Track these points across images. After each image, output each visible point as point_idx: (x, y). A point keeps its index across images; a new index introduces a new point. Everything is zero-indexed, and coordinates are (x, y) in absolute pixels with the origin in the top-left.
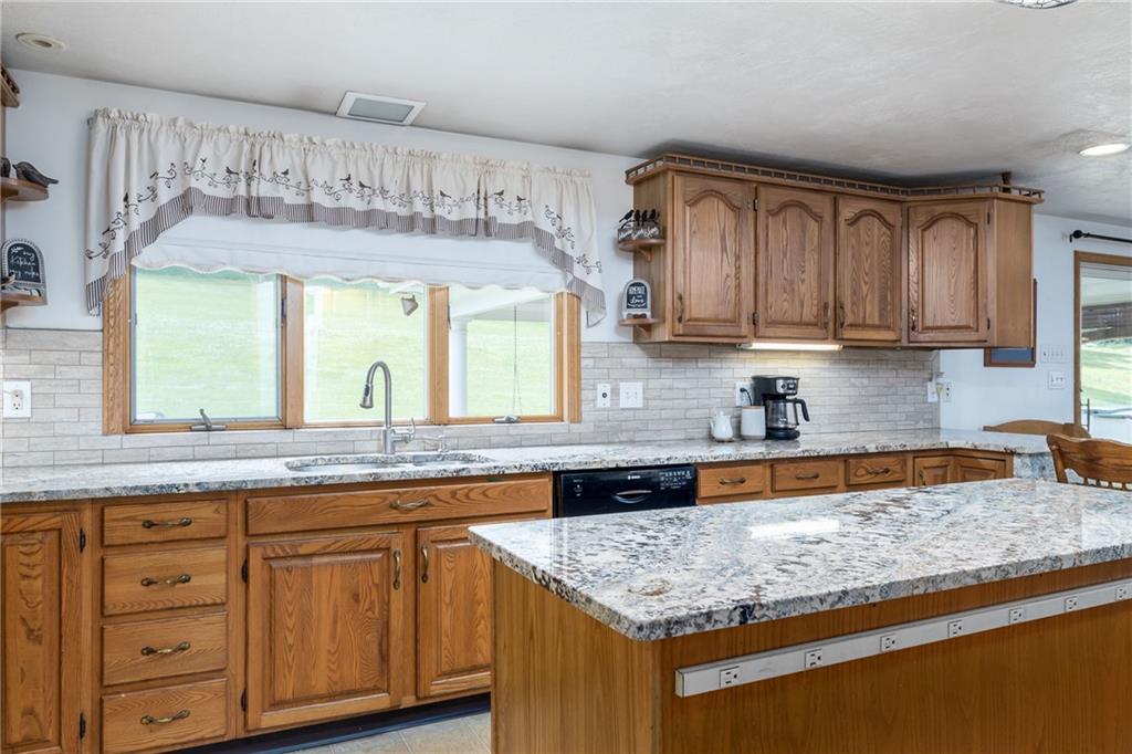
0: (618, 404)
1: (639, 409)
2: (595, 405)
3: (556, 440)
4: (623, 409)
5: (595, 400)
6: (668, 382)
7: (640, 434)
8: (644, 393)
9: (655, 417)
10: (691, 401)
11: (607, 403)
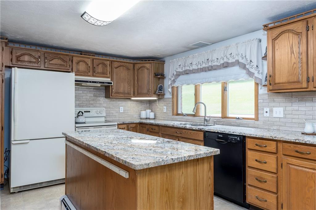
0: (273, 116)
1: (282, 118)
2: (263, 115)
3: (250, 126)
4: (274, 117)
5: (263, 114)
6: (296, 108)
7: (282, 127)
8: (284, 112)
9: (289, 121)
10: (309, 116)
11: (268, 115)
